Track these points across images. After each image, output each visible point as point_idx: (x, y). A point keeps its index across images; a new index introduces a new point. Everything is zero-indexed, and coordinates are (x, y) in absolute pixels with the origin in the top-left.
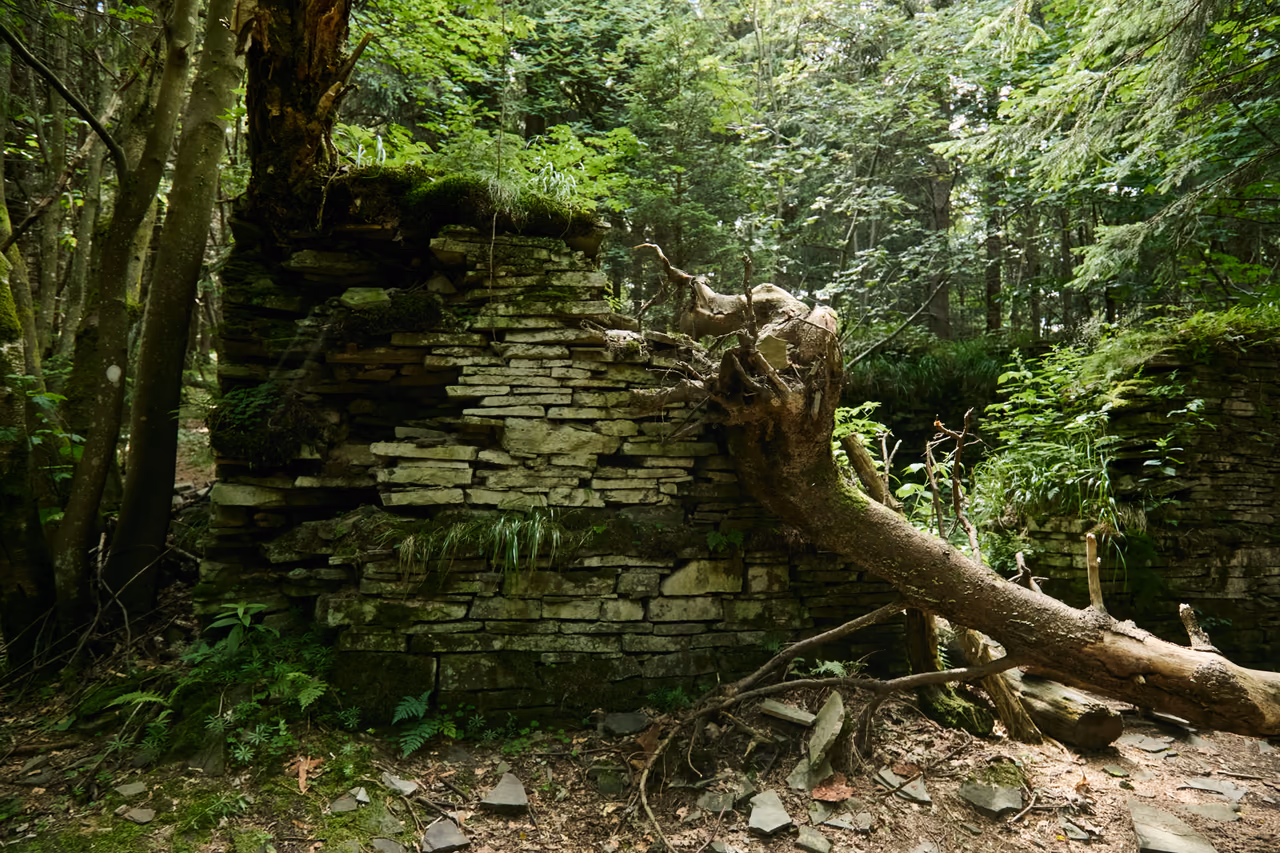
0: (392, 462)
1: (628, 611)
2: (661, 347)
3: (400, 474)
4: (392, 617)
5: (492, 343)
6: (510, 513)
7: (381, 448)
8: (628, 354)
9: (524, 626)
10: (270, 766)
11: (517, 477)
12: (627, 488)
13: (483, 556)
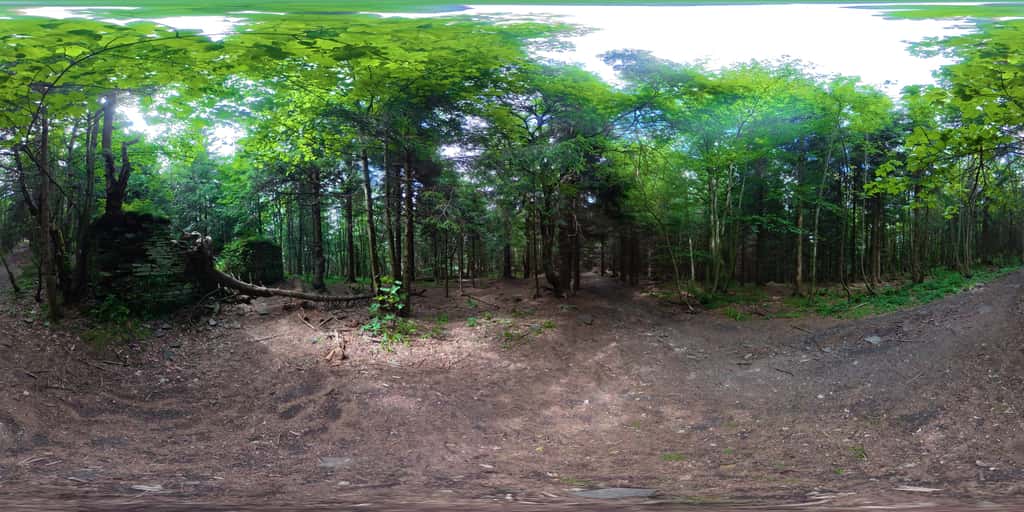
0: (136, 268)
1: (178, 292)
2: (182, 243)
3: (139, 270)
4: (139, 297)
5: (153, 244)
6: (160, 276)
7: (134, 265)
8: (176, 245)
9: (161, 297)
10: (123, 324)
11: (158, 269)
12: (177, 270)
13: (154, 285)
